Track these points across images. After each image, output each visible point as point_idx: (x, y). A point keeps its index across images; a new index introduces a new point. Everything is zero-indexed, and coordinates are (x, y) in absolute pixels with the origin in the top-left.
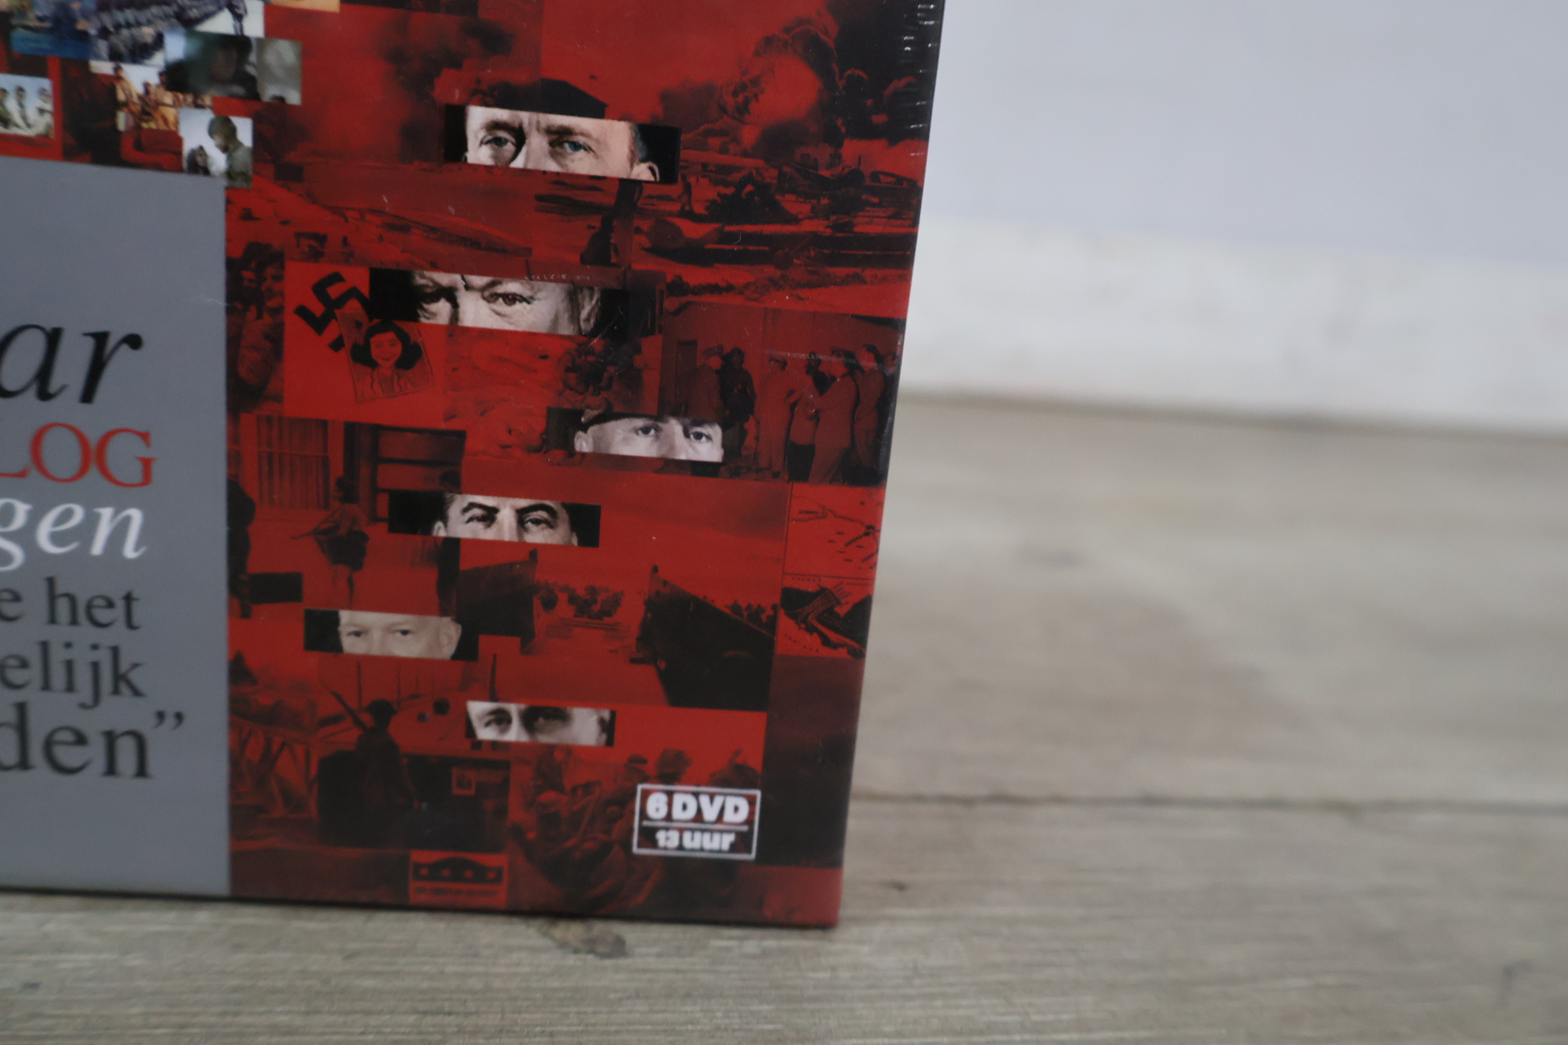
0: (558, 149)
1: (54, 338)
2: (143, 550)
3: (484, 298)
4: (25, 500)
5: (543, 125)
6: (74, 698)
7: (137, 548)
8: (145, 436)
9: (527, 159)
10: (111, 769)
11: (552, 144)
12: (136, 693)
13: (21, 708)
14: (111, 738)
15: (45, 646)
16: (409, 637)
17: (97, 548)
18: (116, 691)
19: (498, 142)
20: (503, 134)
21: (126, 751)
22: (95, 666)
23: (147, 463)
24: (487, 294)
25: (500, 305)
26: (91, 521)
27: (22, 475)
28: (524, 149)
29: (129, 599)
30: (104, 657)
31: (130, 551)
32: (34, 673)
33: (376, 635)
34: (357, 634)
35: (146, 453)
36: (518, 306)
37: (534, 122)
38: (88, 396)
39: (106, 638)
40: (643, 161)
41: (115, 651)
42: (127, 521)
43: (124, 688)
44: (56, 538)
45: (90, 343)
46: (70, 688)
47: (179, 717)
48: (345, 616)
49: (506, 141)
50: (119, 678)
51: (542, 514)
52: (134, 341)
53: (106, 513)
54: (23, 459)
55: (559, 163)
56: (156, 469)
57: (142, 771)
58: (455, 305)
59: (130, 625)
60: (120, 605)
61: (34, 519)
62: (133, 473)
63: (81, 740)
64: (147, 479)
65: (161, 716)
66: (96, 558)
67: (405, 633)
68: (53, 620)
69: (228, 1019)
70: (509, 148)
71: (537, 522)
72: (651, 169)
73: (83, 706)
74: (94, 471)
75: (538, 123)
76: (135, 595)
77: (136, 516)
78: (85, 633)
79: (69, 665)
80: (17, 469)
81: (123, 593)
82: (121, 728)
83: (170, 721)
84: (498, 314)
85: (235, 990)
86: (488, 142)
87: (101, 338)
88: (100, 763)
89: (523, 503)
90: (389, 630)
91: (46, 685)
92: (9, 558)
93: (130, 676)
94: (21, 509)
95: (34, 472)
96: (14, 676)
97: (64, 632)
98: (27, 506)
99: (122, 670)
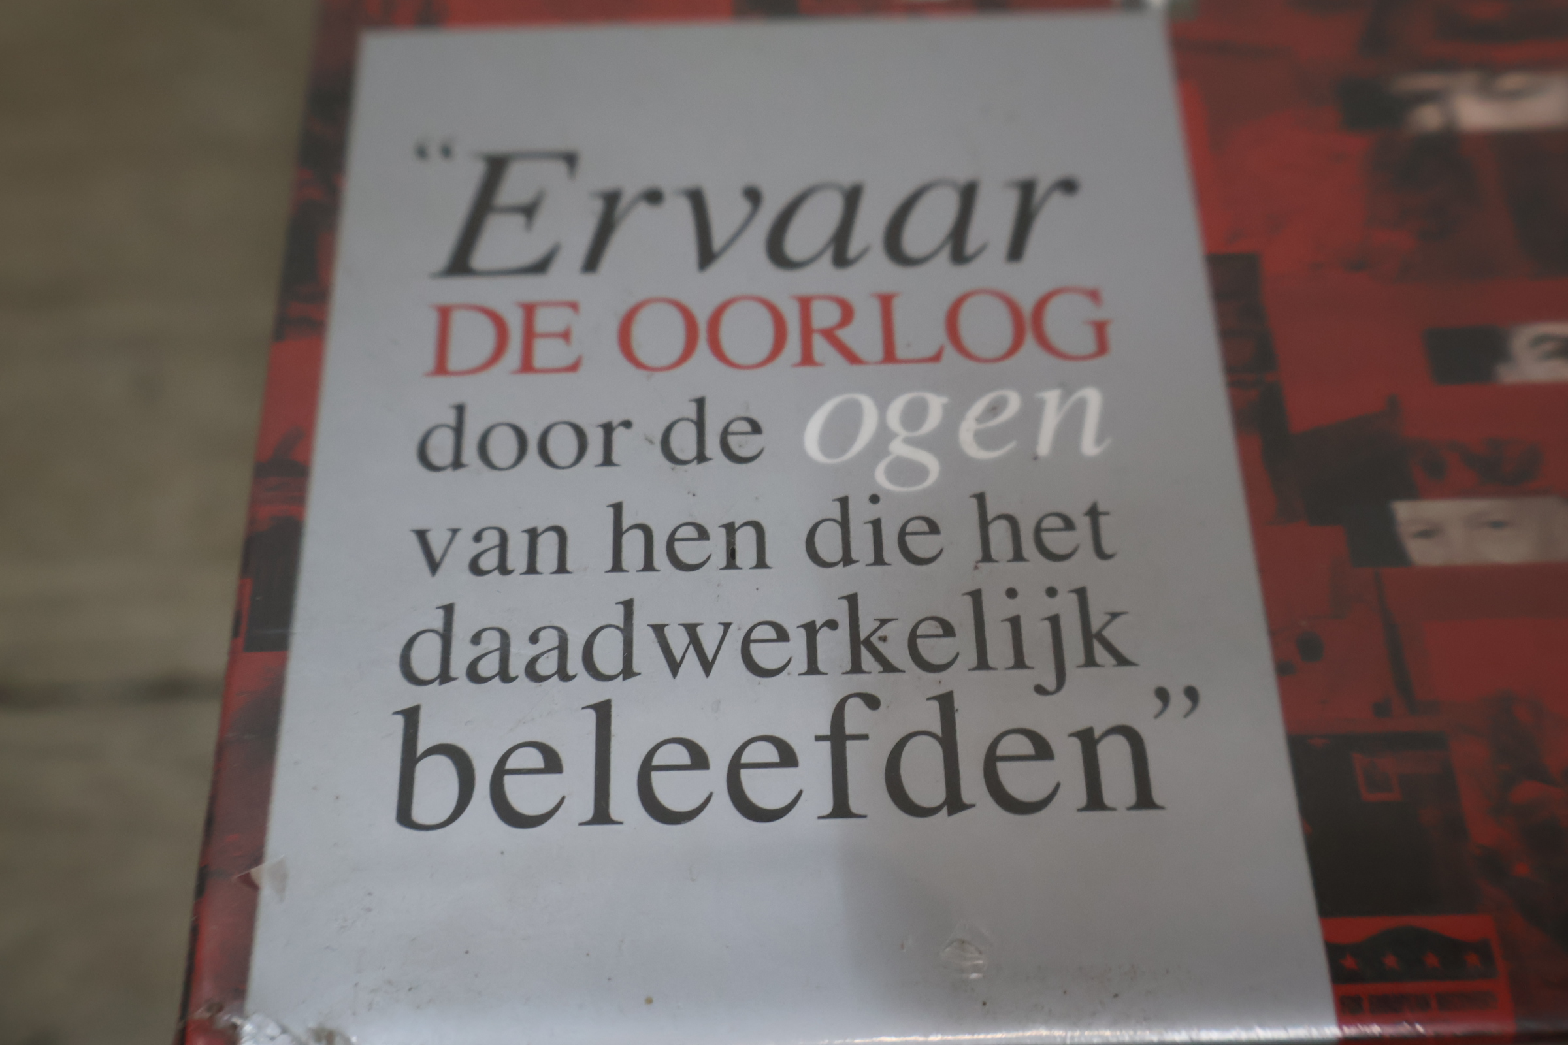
2: (1107, 442)
7: (1099, 440)
8: (1094, 295)
13: (946, 702)
14: (1088, 740)
15: (976, 596)
17: (1044, 447)
18: (1090, 661)
22: (1054, 621)
23: (1100, 328)
27: (937, 358)
29: (1094, 513)
30: (1067, 607)
31: (1089, 446)
35: (1099, 314)
43: (1100, 652)
44: (985, 439)
45: (1013, 194)
46: (1020, 663)
47: (1192, 694)
52: (1068, 186)
56: (1112, 333)
60: (1083, 524)
62: (1083, 341)
63: (1043, 750)
64: (1102, 347)
65: (1163, 695)
73: (1040, 690)
76: (1101, 508)
77: (1093, 398)
80: (931, 351)
81: (1086, 507)
83: (1179, 702)
87: (1027, 189)
91: (983, 664)
92: (920, 472)
93: (1107, 633)
94: (936, 404)
95: (950, 353)
96: (932, 650)
97: (1004, 572)
98: (944, 400)
99: (1095, 625)
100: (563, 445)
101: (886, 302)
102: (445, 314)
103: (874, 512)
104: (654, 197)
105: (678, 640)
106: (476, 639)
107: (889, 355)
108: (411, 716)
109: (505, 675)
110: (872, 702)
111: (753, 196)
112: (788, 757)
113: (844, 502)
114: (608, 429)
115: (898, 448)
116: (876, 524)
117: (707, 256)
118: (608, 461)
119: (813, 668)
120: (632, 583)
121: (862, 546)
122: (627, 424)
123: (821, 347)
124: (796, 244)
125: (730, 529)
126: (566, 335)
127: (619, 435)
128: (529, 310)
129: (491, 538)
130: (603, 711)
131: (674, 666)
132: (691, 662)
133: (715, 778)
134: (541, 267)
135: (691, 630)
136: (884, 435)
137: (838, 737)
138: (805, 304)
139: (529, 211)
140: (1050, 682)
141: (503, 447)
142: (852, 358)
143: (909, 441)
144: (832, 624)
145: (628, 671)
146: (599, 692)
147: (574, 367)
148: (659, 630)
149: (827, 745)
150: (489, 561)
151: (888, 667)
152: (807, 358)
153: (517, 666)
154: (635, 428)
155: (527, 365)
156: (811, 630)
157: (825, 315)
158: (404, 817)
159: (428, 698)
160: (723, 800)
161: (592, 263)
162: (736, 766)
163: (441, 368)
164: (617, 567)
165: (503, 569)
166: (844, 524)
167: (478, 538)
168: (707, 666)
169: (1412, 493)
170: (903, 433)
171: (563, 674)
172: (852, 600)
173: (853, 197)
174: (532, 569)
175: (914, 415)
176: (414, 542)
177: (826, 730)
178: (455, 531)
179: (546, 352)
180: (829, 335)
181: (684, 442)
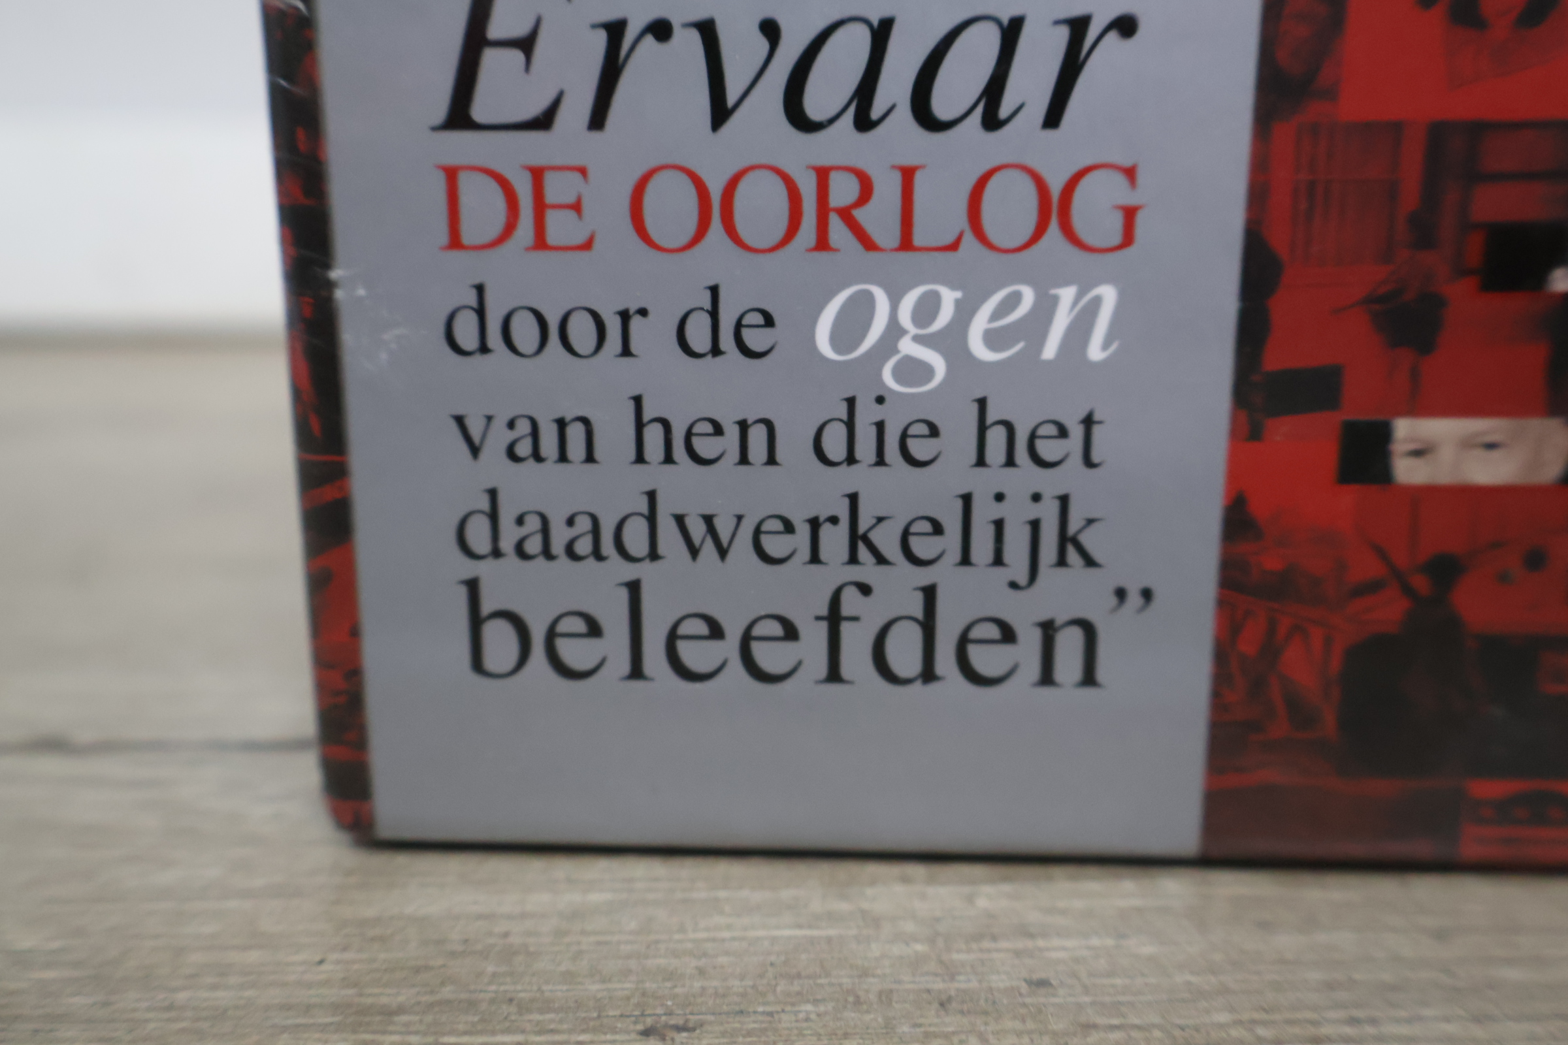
1: (1011, 32)
4: (953, 287)
6: (1002, 575)
10: (1047, 678)
12: (1090, 562)
16: (1495, 454)
21: (1069, 644)
26: (1045, 308)
32: (952, 540)
33: (1446, 454)
34: (1418, 453)
38: (1053, 118)
39: (1050, 483)
41: (1064, 500)
42: (1097, 302)
48: (1405, 429)
50: (1065, 539)
53: (1067, 294)
54: (957, 220)
57: (1089, 678)
59: (1089, 462)
61: (965, 313)
66: (1049, 362)
67: (1491, 446)
68: (981, 462)
78: (1027, 476)
79: (999, 525)
82: (1062, 615)
88: (1032, 668)
90: (1468, 444)
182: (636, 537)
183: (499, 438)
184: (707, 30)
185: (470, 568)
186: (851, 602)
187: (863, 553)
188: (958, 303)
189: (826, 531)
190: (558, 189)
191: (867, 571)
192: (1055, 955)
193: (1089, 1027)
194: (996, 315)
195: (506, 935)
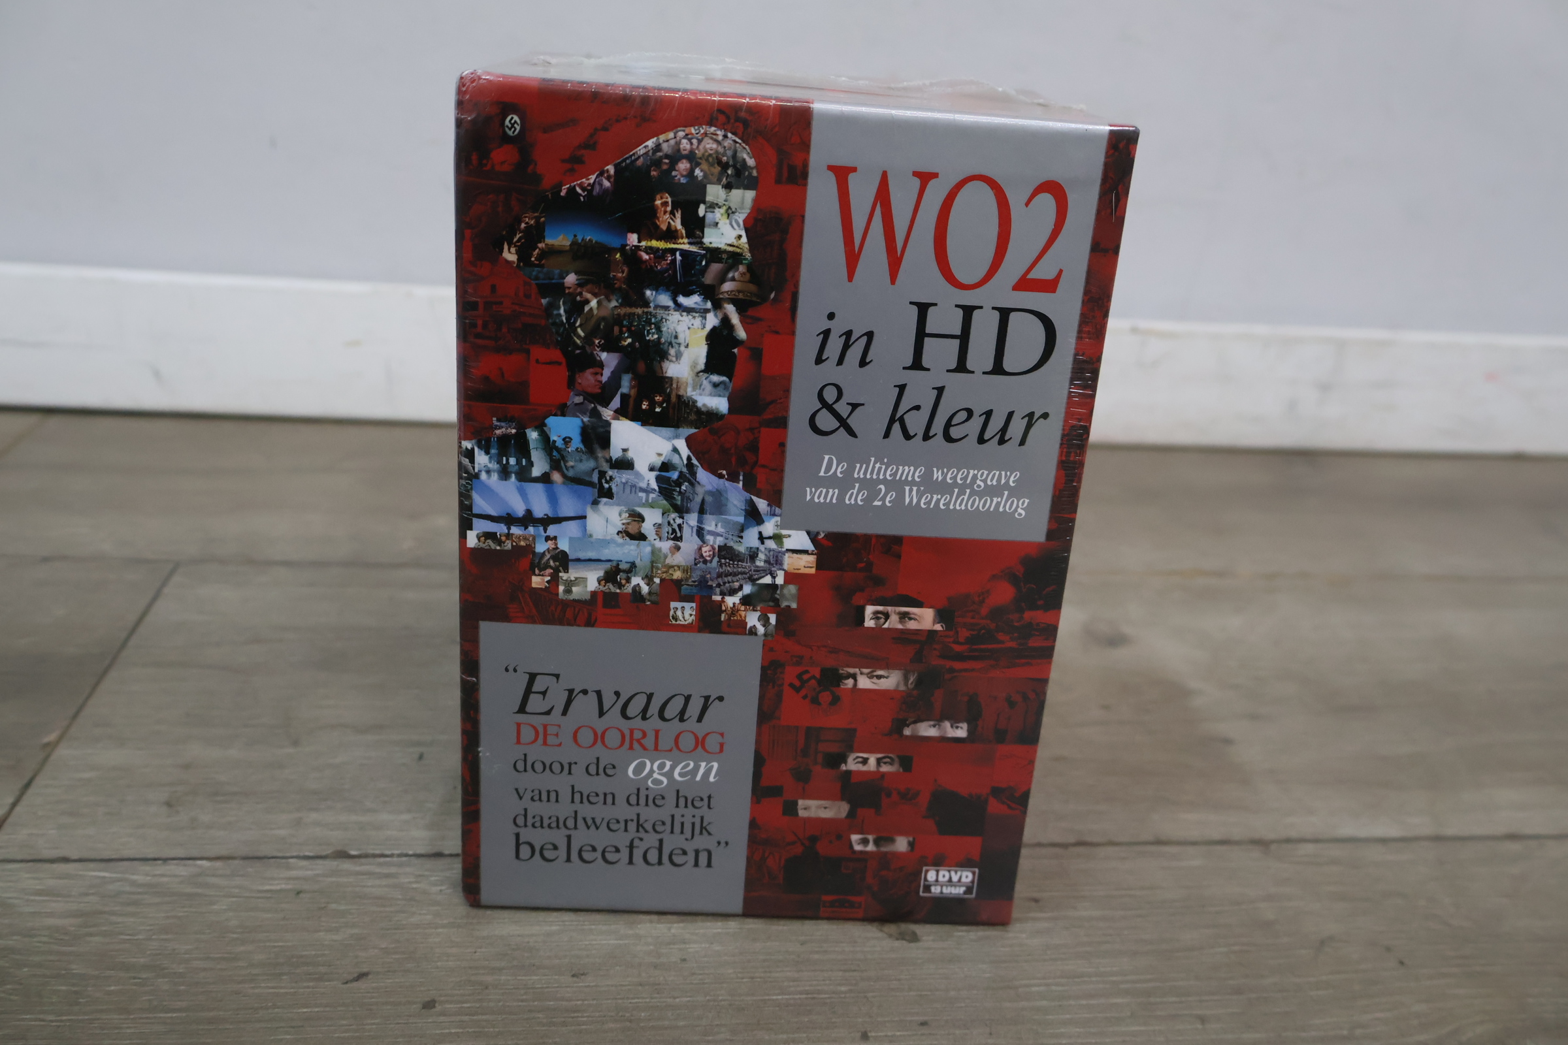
0: (903, 620)
1: (688, 698)
2: (717, 778)
3: (868, 677)
4: (670, 760)
5: (897, 611)
6: (683, 837)
7: (714, 778)
8: (722, 735)
9: (890, 623)
10: (696, 864)
11: (900, 618)
12: (709, 834)
13: (661, 841)
14: (697, 852)
15: (673, 816)
16: (827, 810)
17: (698, 778)
18: (701, 833)
19: (878, 618)
20: (879, 615)
21: (703, 858)
22: (693, 824)
23: (722, 745)
24: (869, 675)
25: (875, 680)
26: (697, 768)
27: (671, 750)
28: (888, 621)
29: (709, 797)
30: (697, 821)
31: (712, 779)
32: (668, 827)
33: (813, 809)
34: (805, 809)
35: (722, 741)
36: (882, 680)
37: (893, 610)
38: (700, 720)
39: (698, 813)
40: (938, 623)
41: (702, 818)
42: (712, 766)
43: (704, 833)
44: (681, 775)
45: (703, 700)
46: (682, 832)
47: (727, 843)
48: (801, 802)
49: (881, 618)
50: (702, 828)
51: (888, 760)
52: (721, 699)
53: (703, 764)
54: (671, 744)
55: (903, 625)
56: (725, 747)
57: (709, 865)
58: (856, 680)
59: (709, 807)
60: (706, 800)
61: (673, 768)
62: (716, 749)
63: (685, 853)
64: (721, 750)
65: (719, 843)
66: (698, 782)
67: (825, 808)
68: (677, 806)
69: (768, 975)
70: (882, 620)
71: (885, 763)
72: (942, 626)
73: (687, 839)
74: (700, 747)
75: (895, 611)
76: (712, 796)
77: (716, 765)
78: (690, 811)
79: (682, 824)
80: (669, 748)
81: (707, 795)
82: (701, 848)
83: (723, 844)
84: (873, 683)
85: (764, 961)
86: (873, 619)
87: (707, 698)
88: (692, 862)
89: (880, 756)
90: (819, 807)
91: (672, 832)
92: (661, 782)
93: (708, 828)
94: (668, 764)
95: (675, 749)
96: (658, 828)
97: (681, 810)
98: (671, 763)
99: (704, 825)
100: (556, 768)
101: (657, 732)
102: (519, 725)
103: (647, 792)
104: (585, 692)
105: (590, 822)
106: (534, 817)
107: (656, 749)
108: (517, 835)
109: (542, 826)
110: (641, 839)
111: (617, 694)
112: (617, 850)
113: (638, 790)
114: (570, 764)
115: (656, 776)
116: (647, 796)
117: (601, 713)
118: (570, 773)
119: (626, 830)
120: (577, 806)
121: (642, 801)
122: (576, 763)
123: (636, 745)
124: (630, 712)
125: (605, 795)
126: (557, 735)
127: (573, 766)
128: (545, 727)
129: (537, 792)
130: (569, 837)
131: (588, 828)
132: (593, 827)
133: (598, 854)
134: (548, 713)
135: (593, 819)
136: (652, 771)
137: (631, 847)
138: (632, 731)
139: (544, 693)
140: (689, 836)
141: (539, 767)
142: (645, 748)
143: (659, 774)
144: (632, 820)
145: (576, 828)
146: (568, 832)
147: (560, 745)
148: (584, 819)
149: (628, 849)
150: (536, 798)
151: (646, 831)
152: (631, 748)
153: (545, 824)
154: (578, 765)
155: (545, 743)
156: (626, 821)
157: (638, 735)
158: (517, 856)
159: (522, 831)
160: (600, 860)
161: (565, 712)
162: (604, 852)
163: (518, 742)
164: (573, 801)
165: (540, 800)
166: (638, 795)
167: (533, 791)
168: (597, 828)
169: (804, 798)
170: (657, 771)
171: (558, 827)
172: (638, 815)
173: (650, 697)
174: (548, 800)
175: (662, 766)
176: (515, 792)
177: (628, 844)
178: (526, 789)
179: (551, 740)
180: (638, 741)
181: (593, 769)
182: (570, 823)
183: (528, 795)
184: (599, 693)
185: (517, 830)
186: (636, 842)
187: (641, 829)
188: (671, 765)
189: (629, 823)
190: (551, 730)
191: (642, 834)
192: (690, 950)
193: (694, 974)
194: (682, 769)
195: (528, 942)
